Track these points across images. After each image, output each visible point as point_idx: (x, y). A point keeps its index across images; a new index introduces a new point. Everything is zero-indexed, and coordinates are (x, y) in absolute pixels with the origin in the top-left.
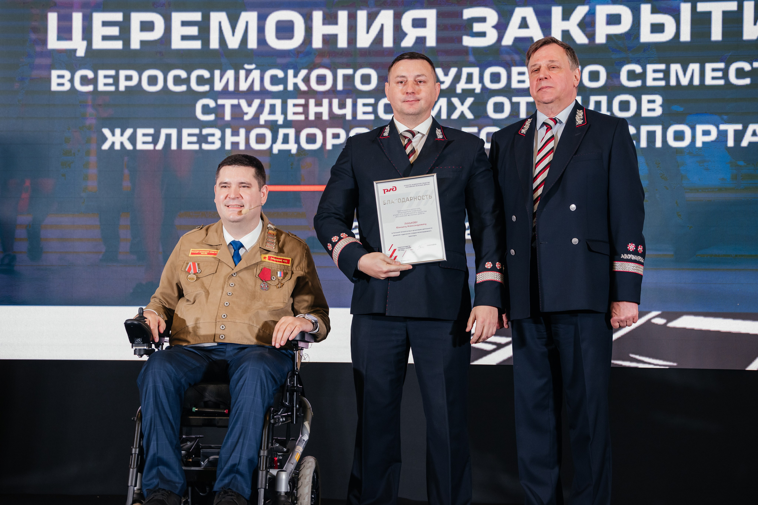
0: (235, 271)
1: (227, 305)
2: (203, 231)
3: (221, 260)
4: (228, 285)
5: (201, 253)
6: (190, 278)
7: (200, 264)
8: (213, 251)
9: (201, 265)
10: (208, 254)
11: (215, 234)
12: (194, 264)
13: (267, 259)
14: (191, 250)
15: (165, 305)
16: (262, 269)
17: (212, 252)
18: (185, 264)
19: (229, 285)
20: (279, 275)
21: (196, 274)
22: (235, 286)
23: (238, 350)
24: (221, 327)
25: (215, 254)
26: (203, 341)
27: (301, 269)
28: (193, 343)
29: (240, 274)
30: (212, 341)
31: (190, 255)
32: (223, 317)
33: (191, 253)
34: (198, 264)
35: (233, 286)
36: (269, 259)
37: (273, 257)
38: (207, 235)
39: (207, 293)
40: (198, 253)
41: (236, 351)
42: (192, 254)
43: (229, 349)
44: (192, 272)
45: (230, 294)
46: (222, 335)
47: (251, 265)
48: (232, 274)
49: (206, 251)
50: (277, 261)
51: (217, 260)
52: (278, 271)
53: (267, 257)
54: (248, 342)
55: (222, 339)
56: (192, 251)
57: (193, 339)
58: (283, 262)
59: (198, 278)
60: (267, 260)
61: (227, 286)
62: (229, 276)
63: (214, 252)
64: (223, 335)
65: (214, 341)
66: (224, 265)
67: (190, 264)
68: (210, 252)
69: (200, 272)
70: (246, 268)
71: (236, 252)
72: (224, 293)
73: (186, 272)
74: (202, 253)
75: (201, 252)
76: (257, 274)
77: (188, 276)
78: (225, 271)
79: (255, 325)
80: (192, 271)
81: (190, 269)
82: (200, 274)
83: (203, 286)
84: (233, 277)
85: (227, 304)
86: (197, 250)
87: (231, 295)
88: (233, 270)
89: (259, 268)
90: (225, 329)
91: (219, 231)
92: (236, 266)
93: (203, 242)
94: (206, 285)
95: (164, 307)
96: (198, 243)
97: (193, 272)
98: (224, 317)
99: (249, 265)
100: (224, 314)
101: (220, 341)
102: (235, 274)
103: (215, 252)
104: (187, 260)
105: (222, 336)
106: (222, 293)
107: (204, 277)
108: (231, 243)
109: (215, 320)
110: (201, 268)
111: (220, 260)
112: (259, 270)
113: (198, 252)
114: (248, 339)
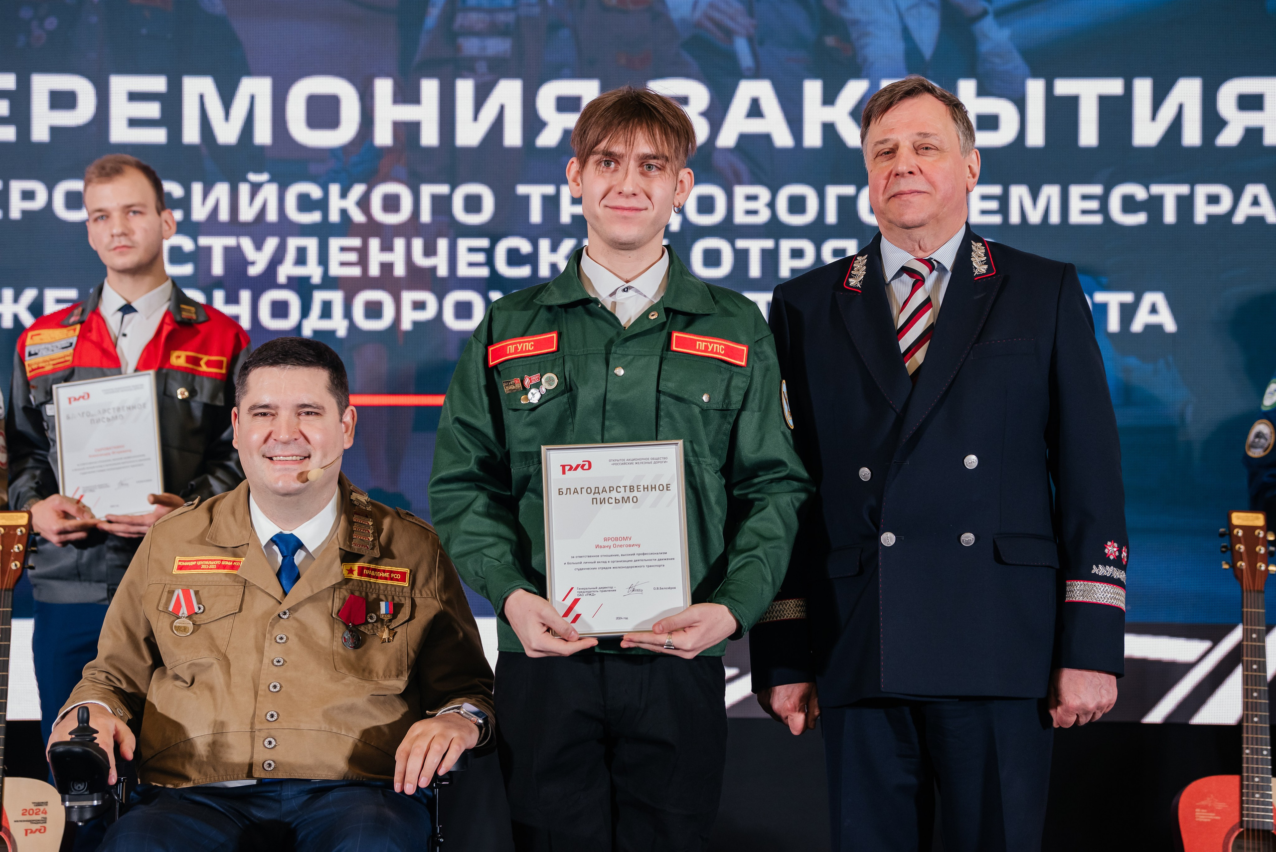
0: (285, 606)
1: (277, 690)
2: (201, 513)
3: (249, 582)
4: (271, 640)
5: (200, 566)
6: (178, 628)
7: (200, 592)
8: (228, 560)
9: (204, 594)
10: (219, 567)
11: (230, 519)
12: (186, 593)
13: (356, 573)
14: (178, 558)
15: (118, 684)
16: (344, 599)
17: (227, 563)
18: (165, 594)
19: (273, 641)
20: (383, 610)
21: (195, 618)
22: (289, 642)
23: (310, 795)
24: (266, 743)
25: (233, 567)
26: (224, 777)
27: (431, 592)
28: (200, 781)
29: (297, 615)
30: (244, 776)
31: (175, 571)
32: (268, 717)
33: (179, 566)
34: (197, 593)
35: (283, 641)
36: (361, 573)
37: (368, 569)
38: (211, 521)
39: (226, 663)
40: (193, 565)
41: (306, 798)
42: (180, 568)
43: (288, 792)
44: (183, 613)
45: (278, 662)
46: (269, 762)
47: (321, 591)
48: (279, 615)
49: (212, 560)
50: (377, 578)
51: (240, 580)
52: (382, 601)
53: (357, 568)
54: (329, 774)
55: (269, 769)
56: (179, 561)
57: (200, 772)
58: (392, 579)
59: (197, 626)
60: (355, 576)
61: (271, 644)
62: (273, 619)
63: (231, 564)
64: (271, 762)
65: (250, 776)
66: (259, 591)
67: (178, 595)
68: (223, 563)
69: (201, 610)
70: (312, 599)
71: (286, 561)
72: (266, 661)
73: (169, 613)
74: (203, 567)
75: (202, 563)
76: (335, 610)
77: (173, 621)
78: (260, 605)
79: (343, 733)
80: (184, 611)
81: (178, 604)
82: (202, 616)
83: (213, 646)
84: (281, 620)
85: (275, 687)
86: (190, 560)
87: (283, 665)
88: (281, 603)
89: (338, 596)
90: (275, 746)
91: (240, 510)
92: (285, 594)
93: (207, 539)
94: (219, 642)
95: (118, 691)
96: (190, 542)
97: (186, 612)
98: (271, 720)
99: (316, 591)
100: (270, 713)
101: (263, 775)
102: (285, 613)
103: (235, 563)
104: (170, 582)
105: (270, 765)
106: (261, 662)
107: (212, 623)
108: (274, 539)
109: (250, 727)
110: (203, 600)
111: (246, 580)
112: (338, 600)
113: (194, 563)
114: (330, 768)
